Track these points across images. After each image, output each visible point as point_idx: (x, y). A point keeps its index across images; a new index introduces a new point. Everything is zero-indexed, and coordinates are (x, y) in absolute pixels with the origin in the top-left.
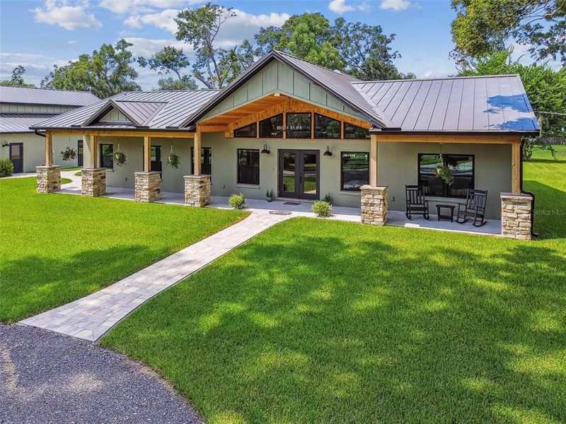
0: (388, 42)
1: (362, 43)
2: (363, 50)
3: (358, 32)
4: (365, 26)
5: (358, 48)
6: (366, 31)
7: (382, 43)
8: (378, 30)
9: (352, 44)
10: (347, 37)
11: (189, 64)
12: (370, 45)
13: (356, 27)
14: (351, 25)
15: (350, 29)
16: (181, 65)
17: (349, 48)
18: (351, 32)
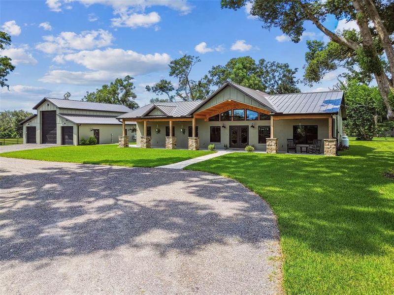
0: (294, 73)
1: (276, 74)
2: (277, 78)
3: (274, 68)
4: (278, 64)
5: (274, 77)
6: (279, 67)
7: (289, 74)
8: (286, 66)
9: (270, 75)
10: (267, 70)
11: (174, 89)
12: (281, 76)
13: (273, 64)
14: (270, 63)
15: (269, 66)
16: (170, 90)
17: (268, 77)
18: (269, 67)
